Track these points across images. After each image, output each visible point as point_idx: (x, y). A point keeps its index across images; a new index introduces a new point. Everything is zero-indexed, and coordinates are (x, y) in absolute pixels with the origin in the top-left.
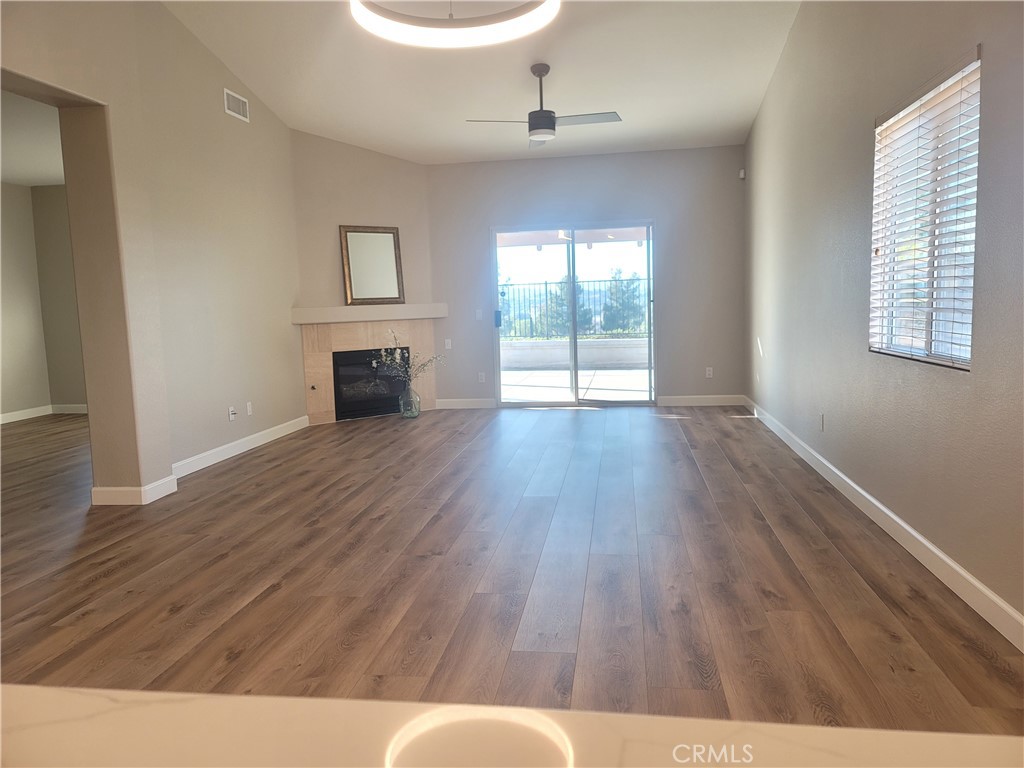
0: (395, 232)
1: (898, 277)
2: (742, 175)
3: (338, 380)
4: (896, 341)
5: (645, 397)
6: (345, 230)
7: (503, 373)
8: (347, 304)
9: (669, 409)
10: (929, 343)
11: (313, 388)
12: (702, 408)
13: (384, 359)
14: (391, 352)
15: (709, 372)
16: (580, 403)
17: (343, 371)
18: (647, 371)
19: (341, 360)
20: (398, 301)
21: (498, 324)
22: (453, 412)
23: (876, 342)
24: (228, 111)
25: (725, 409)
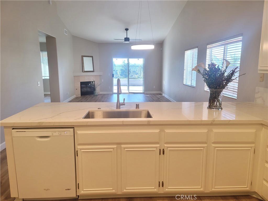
0: (92, 57)
1: (188, 69)
2: (161, 49)
3: (81, 88)
4: (187, 83)
5: (142, 92)
6: (83, 56)
7: (114, 87)
8: (83, 72)
9: (147, 94)
10: (191, 84)
11: (77, 89)
12: (153, 94)
13: (91, 83)
14: (92, 82)
15: (154, 87)
16: (130, 93)
17: (82, 86)
18: (142, 86)
19: (82, 83)
20: (93, 71)
21: (113, 77)
22: (104, 95)
23: (184, 83)
24: (65, 34)
25: (157, 94)
